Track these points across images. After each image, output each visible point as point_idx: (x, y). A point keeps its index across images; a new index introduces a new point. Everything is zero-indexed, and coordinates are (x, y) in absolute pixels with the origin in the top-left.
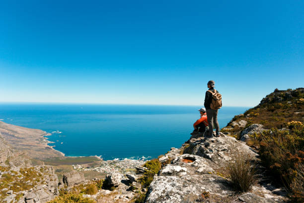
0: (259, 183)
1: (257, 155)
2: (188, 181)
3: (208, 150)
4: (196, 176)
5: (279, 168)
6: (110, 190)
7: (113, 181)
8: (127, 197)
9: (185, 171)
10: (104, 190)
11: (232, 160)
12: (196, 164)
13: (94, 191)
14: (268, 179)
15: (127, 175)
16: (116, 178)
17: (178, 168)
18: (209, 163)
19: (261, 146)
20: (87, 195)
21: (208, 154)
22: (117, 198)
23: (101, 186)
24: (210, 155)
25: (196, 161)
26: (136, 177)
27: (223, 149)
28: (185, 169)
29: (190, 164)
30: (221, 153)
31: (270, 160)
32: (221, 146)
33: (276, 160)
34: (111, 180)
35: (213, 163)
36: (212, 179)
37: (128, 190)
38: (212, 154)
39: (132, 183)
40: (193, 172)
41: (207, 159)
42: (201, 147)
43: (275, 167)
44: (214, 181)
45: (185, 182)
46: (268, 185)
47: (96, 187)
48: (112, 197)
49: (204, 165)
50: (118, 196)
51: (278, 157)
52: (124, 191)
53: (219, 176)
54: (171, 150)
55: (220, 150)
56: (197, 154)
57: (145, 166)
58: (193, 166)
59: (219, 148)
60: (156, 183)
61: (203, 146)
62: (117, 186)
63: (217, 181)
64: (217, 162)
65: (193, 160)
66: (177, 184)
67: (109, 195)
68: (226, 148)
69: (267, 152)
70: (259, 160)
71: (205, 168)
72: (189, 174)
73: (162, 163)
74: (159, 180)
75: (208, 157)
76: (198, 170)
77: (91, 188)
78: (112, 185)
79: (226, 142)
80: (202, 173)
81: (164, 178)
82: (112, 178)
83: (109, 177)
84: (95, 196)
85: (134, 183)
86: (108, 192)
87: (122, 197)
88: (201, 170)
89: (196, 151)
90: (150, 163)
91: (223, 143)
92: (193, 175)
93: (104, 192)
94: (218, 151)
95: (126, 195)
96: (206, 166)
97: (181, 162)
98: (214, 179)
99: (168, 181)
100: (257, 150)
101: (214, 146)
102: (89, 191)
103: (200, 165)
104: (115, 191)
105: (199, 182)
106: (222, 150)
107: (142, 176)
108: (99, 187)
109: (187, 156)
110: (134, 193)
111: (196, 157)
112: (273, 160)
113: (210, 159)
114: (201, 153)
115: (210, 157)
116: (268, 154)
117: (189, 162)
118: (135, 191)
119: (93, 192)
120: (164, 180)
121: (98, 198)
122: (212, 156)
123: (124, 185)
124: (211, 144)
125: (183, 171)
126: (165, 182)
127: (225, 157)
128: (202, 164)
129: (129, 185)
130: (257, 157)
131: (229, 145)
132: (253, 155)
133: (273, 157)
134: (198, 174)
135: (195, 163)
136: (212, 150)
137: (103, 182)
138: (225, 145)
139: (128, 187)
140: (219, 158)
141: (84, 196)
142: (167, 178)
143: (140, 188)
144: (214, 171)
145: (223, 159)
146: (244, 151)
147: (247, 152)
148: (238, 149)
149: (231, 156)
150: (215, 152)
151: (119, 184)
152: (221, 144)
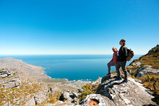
3: (112, 91)
6: (63, 101)
7: (64, 96)
10: (60, 101)
15: (72, 93)
16: (66, 95)
21: (111, 95)
24: (113, 96)
25: (99, 104)
27: (123, 91)
30: (122, 95)
35: (114, 105)
38: (115, 96)
47: (56, 99)
52: (70, 102)
54: (98, 78)
55: (121, 92)
59: (120, 90)
65: (98, 102)
67: (62, 104)
68: (126, 91)
73: (93, 86)
75: (111, 98)
77: (53, 100)
78: (64, 99)
79: (126, 85)
82: (64, 95)
83: (63, 94)
84: (54, 105)
85: (75, 98)
86: (62, 102)
90: (85, 87)
93: (60, 102)
101: (117, 88)
104: (66, 102)
106: (123, 92)
107: (80, 94)
108: (57, 99)
109: (93, 98)
111: (100, 99)
113: (113, 100)
115: (113, 98)
119: (54, 102)
123: (70, 99)
124: (115, 86)
127: (124, 99)
131: (128, 88)
136: (114, 92)
137: (60, 97)
138: (125, 88)
139: (72, 100)
140: (120, 100)
143: (78, 101)
145: (123, 101)
146: (141, 93)
147: (144, 94)
148: (136, 91)
149: (129, 98)
150: (117, 93)
151: (67, 98)
152: (123, 86)
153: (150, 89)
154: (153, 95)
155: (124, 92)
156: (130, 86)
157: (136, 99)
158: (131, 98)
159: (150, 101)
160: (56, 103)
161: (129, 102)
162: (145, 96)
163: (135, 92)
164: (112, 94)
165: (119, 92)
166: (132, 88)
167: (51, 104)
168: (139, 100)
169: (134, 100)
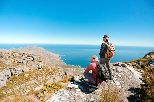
7: (75, 79)
10: (71, 82)
15: (82, 77)
27: (117, 76)
28: (82, 87)
30: (115, 79)
32: (117, 74)
40: (85, 90)
59: (115, 75)
60: (56, 94)
66: (62, 99)
68: (120, 76)
71: (94, 89)
74: (59, 92)
76: (90, 90)
77: (65, 81)
78: (74, 81)
79: (121, 72)
83: (74, 77)
84: (66, 84)
91: (119, 72)
106: (117, 77)
108: (69, 80)
127: (116, 82)
137: (71, 79)
138: (120, 74)
145: (114, 83)
146: (134, 80)
147: (136, 81)
149: (120, 82)
152: (118, 72)
156: (125, 73)
157: (126, 83)
158: (122, 82)
159: (139, 86)
160: (68, 83)
161: (119, 84)
162: (137, 82)
163: (129, 78)
165: (114, 77)
166: (127, 75)
167: (64, 84)
168: (129, 84)
169: (124, 84)
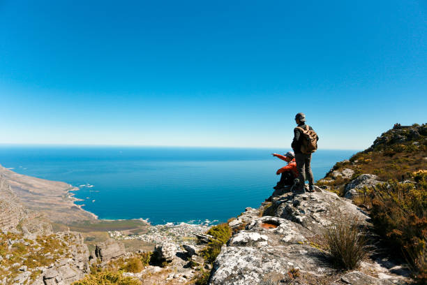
0: (371, 257)
1: (368, 218)
2: (270, 254)
3: (298, 211)
4: (281, 246)
5: (399, 236)
6: (161, 267)
7: (164, 254)
8: (184, 277)
9: (265, 240)
10: (151, 266)
11: (333, 224)
12: (281, 231)
13: (139, 268)
14: (383, 252)
15: (184, 246)
16: (168, 249)
17: (255, 236)
18: (299, 229)
19: (374, 205)
20: (129, 273)
21: (297, 217)
22: (171, 278)
23: (149, 260)
24: (301, 218)
25: (281, 225)
26: (197, 249)
27: (319, 209)
28: (265, 237)
29: (272, 230)
30: (317, 215)
31: (387, 225)
32: (316, 205)
33: (395, 225)
34: (162, 252)
35: (304, 229)
36: (303, 252)
37: (185, 267)
38: (304, 217)
39: (191, 257)
40: (276, 242)
41: (297, 224)
42: (287, 206)
43: (394, 236)
44: (306, 254)
45: (265, 255)
46: (384, 260)
47: (141, 262)
48: (163, 277)
49: (292, 231)
50: (172, 275)
51: (398, 221)
52: (181, 268)
53: (314, 247)
54: (246, 210)
55: (315, 210)
56: (282, 216)
57: (209, 233)
58: (276, 233)
59: (313, 207)
60: (224, 256)
61: (290, 206)
62: (170, 261)
63: (310, 255)
64: (310, 228)
65: (277, 224)
66: (254, 258)
67: (160, 273)
68: (324, 208)
69: (382, 214)
70: (371, 224)
71: (293, 236)
72: (271, 244)
73: (233, 229)
74: (228, 252)
75: (297, 221)
76: (284, 239)
77: (135, 264)
78: (164, 260)
79: (323, 200)
80: (289, 243)
81: (237, 250)
82: (163, 250)
83: (160, 249)
84: (139, 275)
85: (194, 257)
86: (158, 269)
87: (177, 276)
88: (287, 239)
89: (281, 213)
90: (216, 230)
92: (276, 245)
93: (153, 269)
94: (312, 212)
95: (183, 274)
96: (294, 232)
97: (260, 227)
98: (306, 252)
99: (241, 254)
100: (368, 210)
101: (306, 205)
102: (132, 267)
103: (286, 232)
104: (168, 268)
105: (285, 255)
106: (318, 211)
107: (204, 247)
108: (145, 262)
109: (268, 219)
110: (194, 271)
111: (281, 220)
112: (391, 225)
113: (301, 223)
114: (288, 215)
115: (301, 221)
116: (383, 216)
117: (271, 228)
118: (195, 268)
119: (137, 269)
120: (236, 252)
121: (144, 277)
122: (304, 220)
123: (180, 260)
124: (303, 203)
125: (262, 240)
126: (237, 255)
127: (321, 221)
128: (289, 230)
129: (186, 260)
130: (367, 220)
131: (328, 204)
132: (363, 218)
133: (390, 221)
134: (284, 245)
135: (279, 229)
136: (303, 211)
137: (152, 255)
138: (322, 204)
139: (186, 263)
140: (314, 222)
141: (125, 274)
142: (239, 249)
143: (202, 264)
144: (306, 240)
145: (319, 223)
146: (350, 212)
147: (354, 213)
148: (341, 209)
149: (330, 219)
150: (308, 213)
151: (172, 257)
152: (317, 202)
153: (366, 208)
154: (369, 216)
155: (321, 211)
156: (331, 201)
158: (333, 218)
160: (144, 271)
161: (330, 223)
162: (357, 215)
163: (339, 211)
164: (298, 215)
167: (131, 274)
